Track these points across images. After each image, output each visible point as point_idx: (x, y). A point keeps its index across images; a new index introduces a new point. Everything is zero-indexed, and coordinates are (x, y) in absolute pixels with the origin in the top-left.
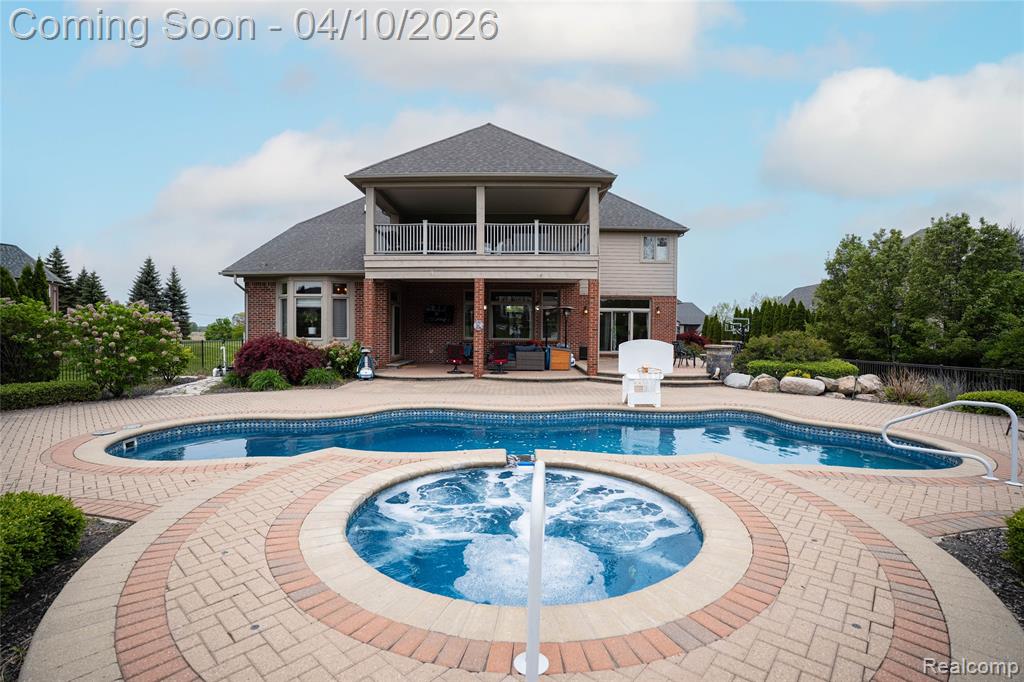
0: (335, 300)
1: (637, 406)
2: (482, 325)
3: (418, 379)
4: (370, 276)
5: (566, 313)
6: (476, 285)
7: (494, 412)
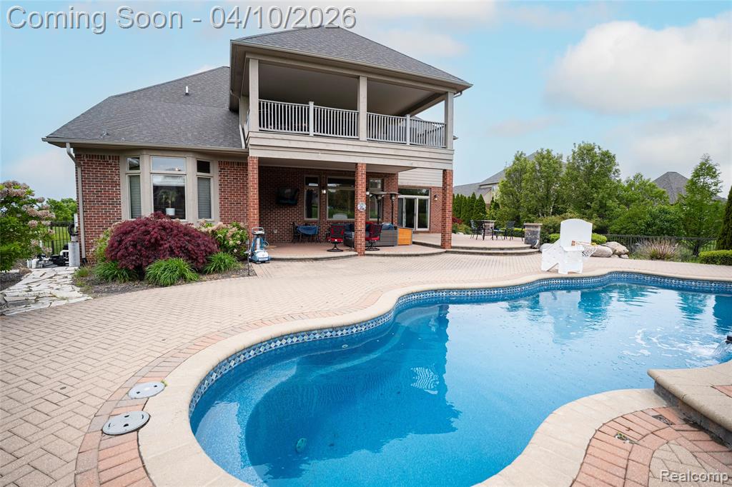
0: (199, 178)
1: (569, 273)
2: (364, 207)
3: (316, 259)
4: (254, 154)
5: (393, 198)
6: (360, 169)
7: (485, 289)
